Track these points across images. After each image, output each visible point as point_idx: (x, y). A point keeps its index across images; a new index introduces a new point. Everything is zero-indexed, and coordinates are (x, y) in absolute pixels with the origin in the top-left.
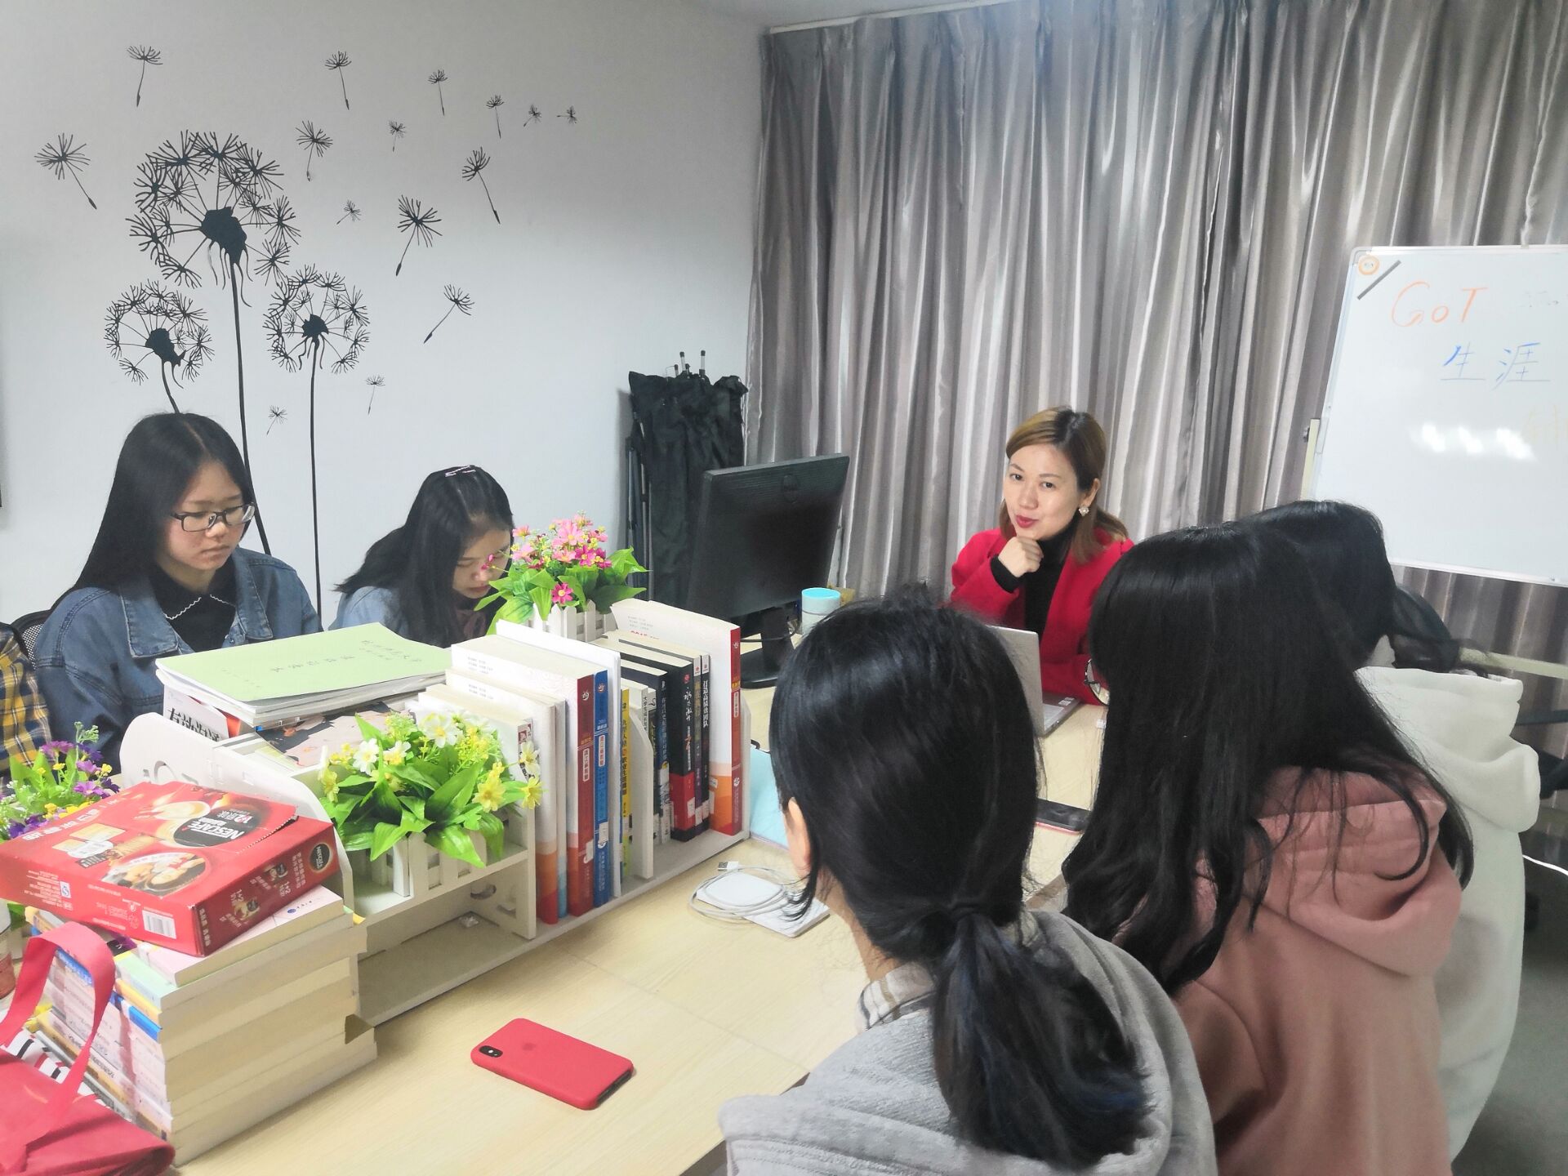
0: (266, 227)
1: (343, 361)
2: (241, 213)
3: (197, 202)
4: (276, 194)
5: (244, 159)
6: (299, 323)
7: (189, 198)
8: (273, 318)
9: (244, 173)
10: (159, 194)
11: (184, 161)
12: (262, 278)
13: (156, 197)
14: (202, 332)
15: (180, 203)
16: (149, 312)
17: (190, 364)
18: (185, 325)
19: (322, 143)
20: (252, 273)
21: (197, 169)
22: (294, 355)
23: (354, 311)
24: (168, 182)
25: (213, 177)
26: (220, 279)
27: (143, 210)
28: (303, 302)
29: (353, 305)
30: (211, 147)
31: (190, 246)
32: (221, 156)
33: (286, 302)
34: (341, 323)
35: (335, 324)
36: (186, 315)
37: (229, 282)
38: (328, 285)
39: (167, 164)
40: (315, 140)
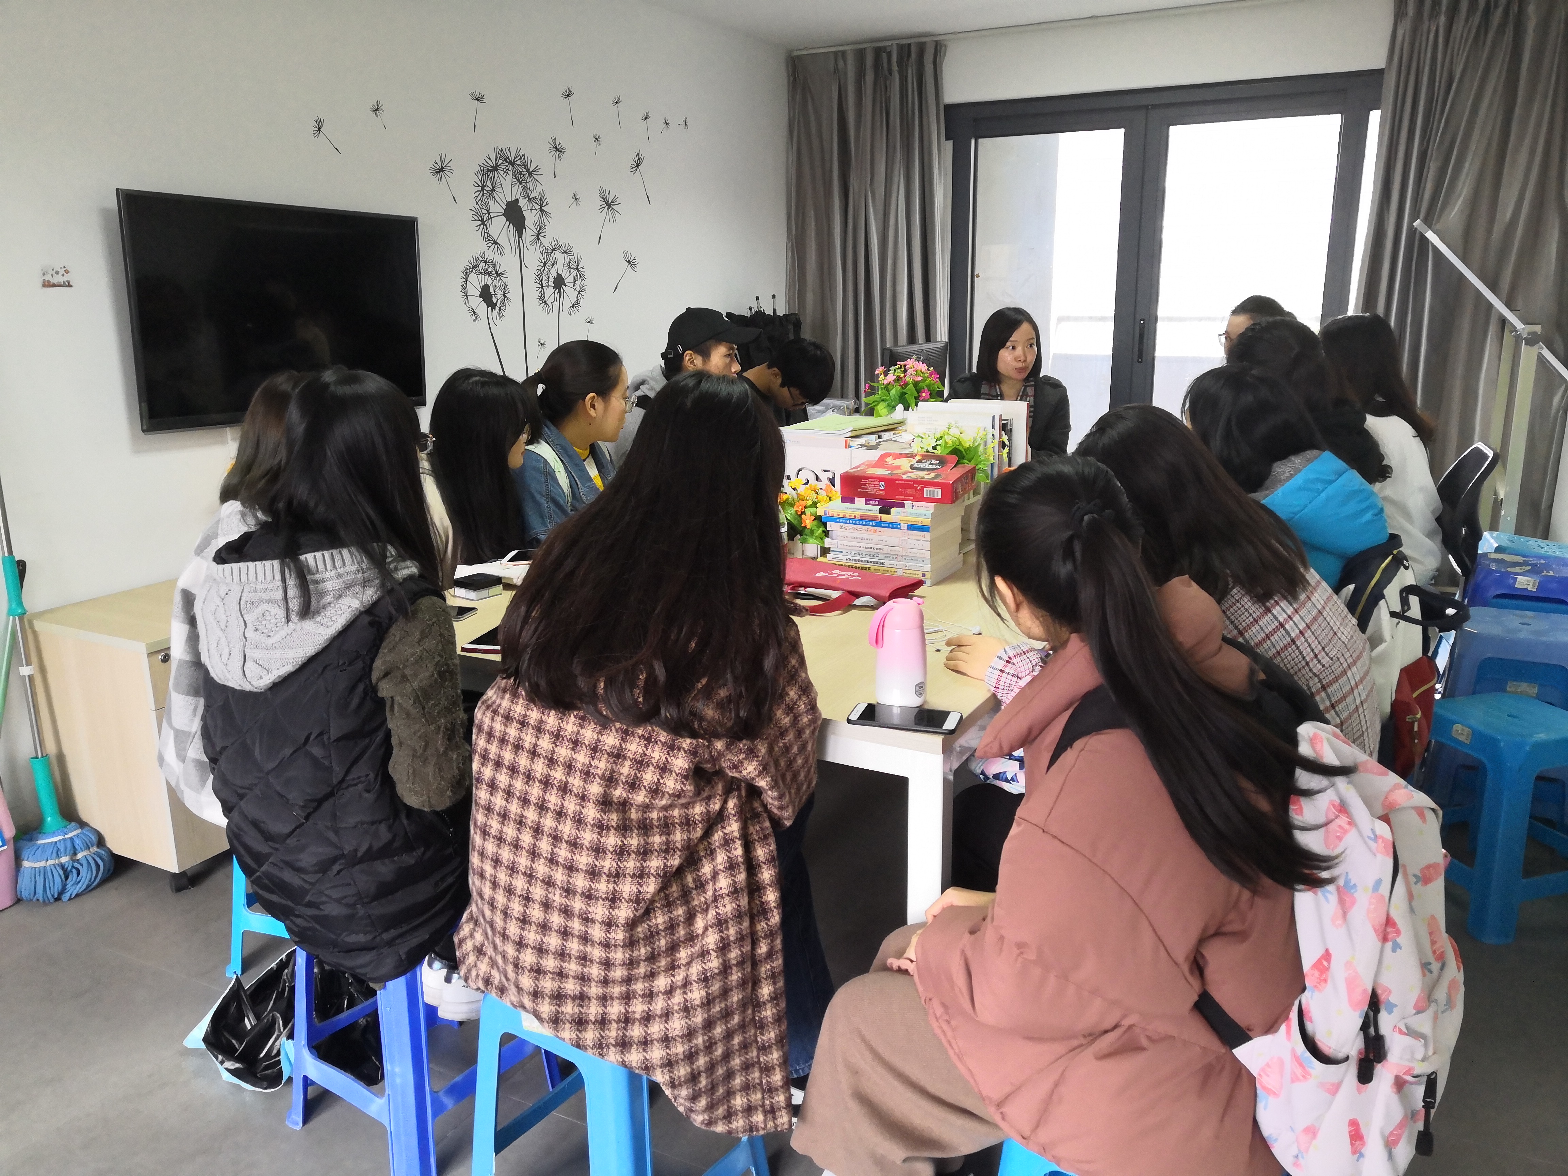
0: (535, 212)
1: (573, 306)
2: (523, 203)
3: (501, 195)
4: (539, 189)
5: (524, 165)
6: (552, 279)
7: (499, 195)
8: (539, 276)
9: (524, 175)
10: (485, 192)
11: (495, 168)
12: (532, 248)
13: (483, 193)
14: (506, 286)
15: (494, 197)
16: (481, 273)
17: (500, 309)
18: (497, 283)
19: (561, 152)
20: (528, 244)
21: (502, 173)
22: (549, 302)
23: (578, 270)
24: (489, 184)
25: (509, 178)
26: (513, 249)
27: (477, 203)
28: (554, 264)
29: (578, 266)
30: (508, 158)
31: (499, 226)
32: (513, 163)
33: (545, 264)
34: (571, 279)
35: (569, 280)
36: (498, 275)
37: (517, 250)
38: (565, 252)
39: (489, 170)
40: (557, 150)
